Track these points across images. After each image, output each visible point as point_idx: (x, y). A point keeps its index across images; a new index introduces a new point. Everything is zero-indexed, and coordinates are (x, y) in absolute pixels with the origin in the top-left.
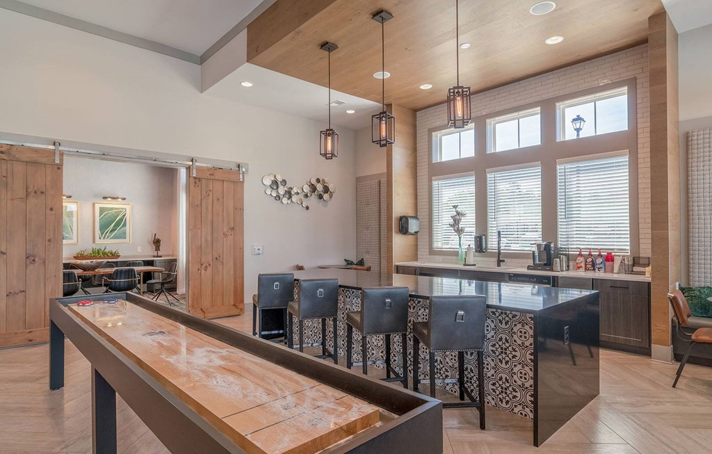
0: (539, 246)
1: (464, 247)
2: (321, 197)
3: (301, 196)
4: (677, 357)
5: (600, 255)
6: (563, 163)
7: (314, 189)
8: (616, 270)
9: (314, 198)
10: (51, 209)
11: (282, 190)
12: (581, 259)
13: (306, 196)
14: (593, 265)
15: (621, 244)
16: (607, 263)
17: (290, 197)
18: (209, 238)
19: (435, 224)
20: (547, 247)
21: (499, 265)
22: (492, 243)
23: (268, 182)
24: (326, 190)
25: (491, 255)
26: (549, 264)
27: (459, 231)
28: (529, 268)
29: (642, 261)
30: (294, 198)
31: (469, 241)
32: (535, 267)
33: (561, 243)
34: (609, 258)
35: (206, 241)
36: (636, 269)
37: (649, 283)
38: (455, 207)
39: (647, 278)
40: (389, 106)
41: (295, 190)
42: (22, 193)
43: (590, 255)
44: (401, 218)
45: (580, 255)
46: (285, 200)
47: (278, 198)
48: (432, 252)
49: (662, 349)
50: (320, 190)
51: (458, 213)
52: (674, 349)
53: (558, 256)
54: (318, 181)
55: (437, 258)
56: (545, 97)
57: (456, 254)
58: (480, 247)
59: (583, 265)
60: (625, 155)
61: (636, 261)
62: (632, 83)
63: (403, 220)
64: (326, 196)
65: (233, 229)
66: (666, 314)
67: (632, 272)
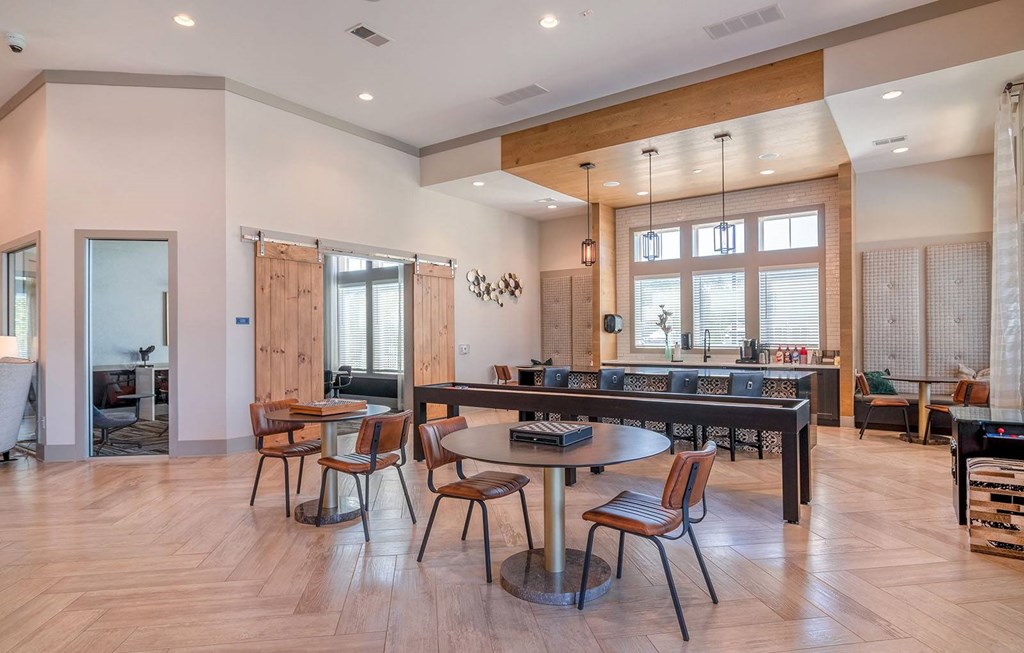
0: (746, 342)
1: (671, 344)
2: (512, 293)
3: (497, 292)
4: (858, 425)
5: (796, 350)
6: (764, 271)
7: (507, 285)
8: (809, 362)
9: (507, 295)
10: (315, 308)
11: (483, 286)
12: (781, 353)
13: (501, 292)
14: (791, 357)
15: (812, 341)
16: (803, 356)
17: (488, 294)
18: (429, 338)
19: (637, 322)
20: (753, 343)
21: (705, 361)
22: (698, 341)
23: (472, 278)
24: (517, 286)
25: (698, 352)
26: (755, 358)
27: (667, 330)
28: (737, 362)
29: (829, 354)
30: (493, 295)
31: (675, 338)
32: (742, 361)
33: (762, 340)
34: (804, 352)
35: (427, 340)
36: (824, 360)
37: (838, 370)
38: (662, 306)
39: (837, 365)
40: (596, 205)
41: (493, 286)
42: (294, 292)
43: (788, 349)
44: (606, 317)
45: (780, 350)
46: (486, 297)
47: (479, 295)
48: (634, 350)
49: (847, 419)
50: (512, 287)
51: (666, 313)
52: (855, 418)
53: (762, 351)
54: (510, 276)
55: (639, 355)
56: (748, 211)
57: (662, 351)
58: (687, 344)
59: (782, 358)
60: (815, 267)
61: (824, 354)
62: (822, 209)
63: (609, 318)
64: (517, 292)
65: (446, 327)
66: (850, 392)
67: (822, 363)
